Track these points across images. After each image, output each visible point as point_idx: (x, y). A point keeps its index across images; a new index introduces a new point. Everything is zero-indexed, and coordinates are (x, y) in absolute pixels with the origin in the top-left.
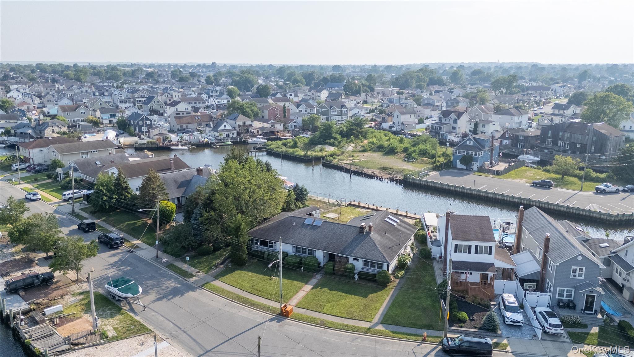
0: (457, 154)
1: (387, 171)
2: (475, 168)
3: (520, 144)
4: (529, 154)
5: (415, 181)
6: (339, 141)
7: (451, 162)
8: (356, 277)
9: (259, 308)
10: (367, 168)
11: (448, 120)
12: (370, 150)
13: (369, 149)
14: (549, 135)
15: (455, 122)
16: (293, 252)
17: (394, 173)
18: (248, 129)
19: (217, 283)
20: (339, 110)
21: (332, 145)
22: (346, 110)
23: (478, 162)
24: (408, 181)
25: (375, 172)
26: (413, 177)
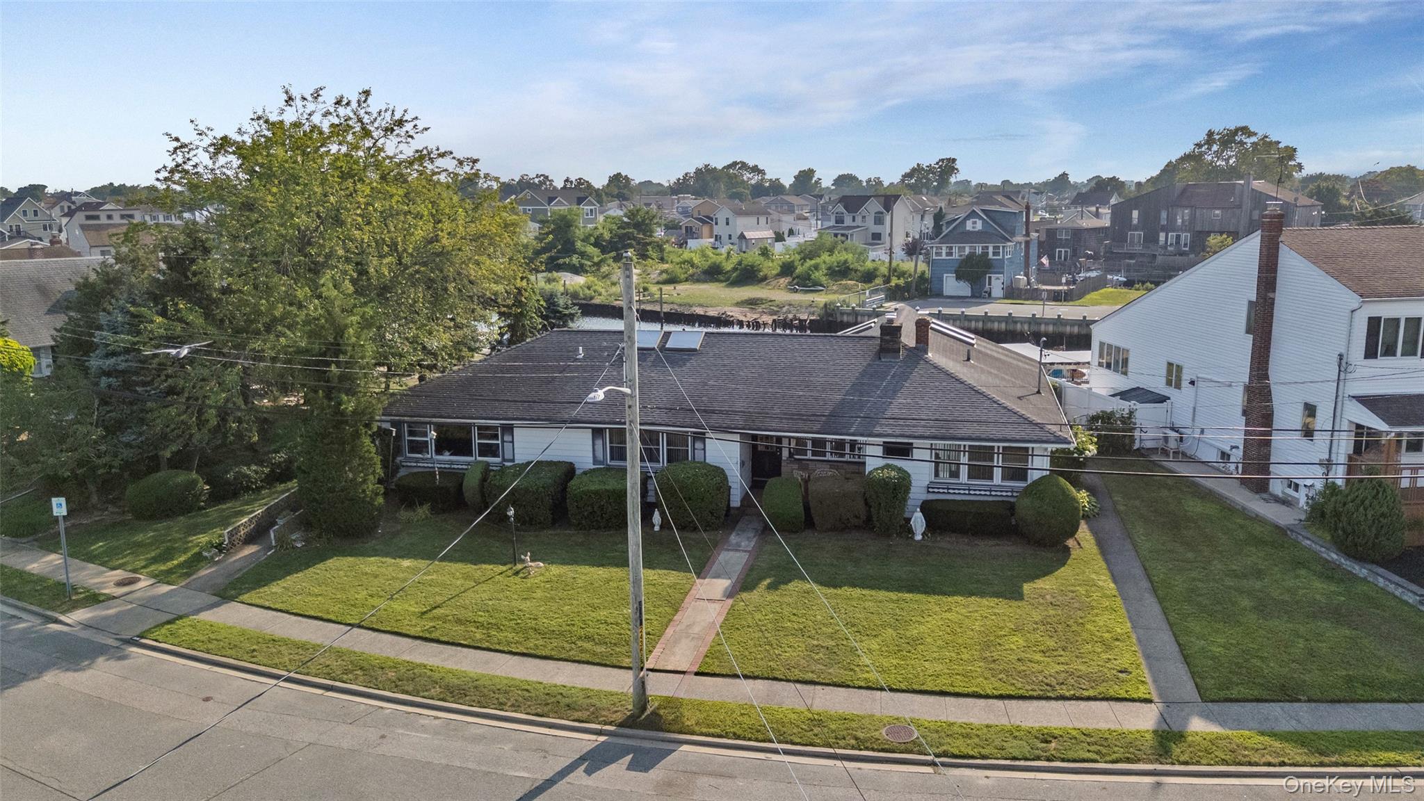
0: (944, 257)
1: (763, 306)
2: (997, 290)
3: (1060, 252)
4: (1092, 270)
6: (596, 260)
7: (926, 280)
8: (918, 522)
9: (501, 706)
10: (701, 305)
11: (859, 219)
12: (687, 280)
13: (683, 276)
14: (1135, 221)
15: (879, 220)
16: (595, 461)
17: (784, 309)
21: (577, 270)
22: (591, 210)
23: (1002, 273)
24: (839, 320)
25: (728, 313)
26: (853, 308)
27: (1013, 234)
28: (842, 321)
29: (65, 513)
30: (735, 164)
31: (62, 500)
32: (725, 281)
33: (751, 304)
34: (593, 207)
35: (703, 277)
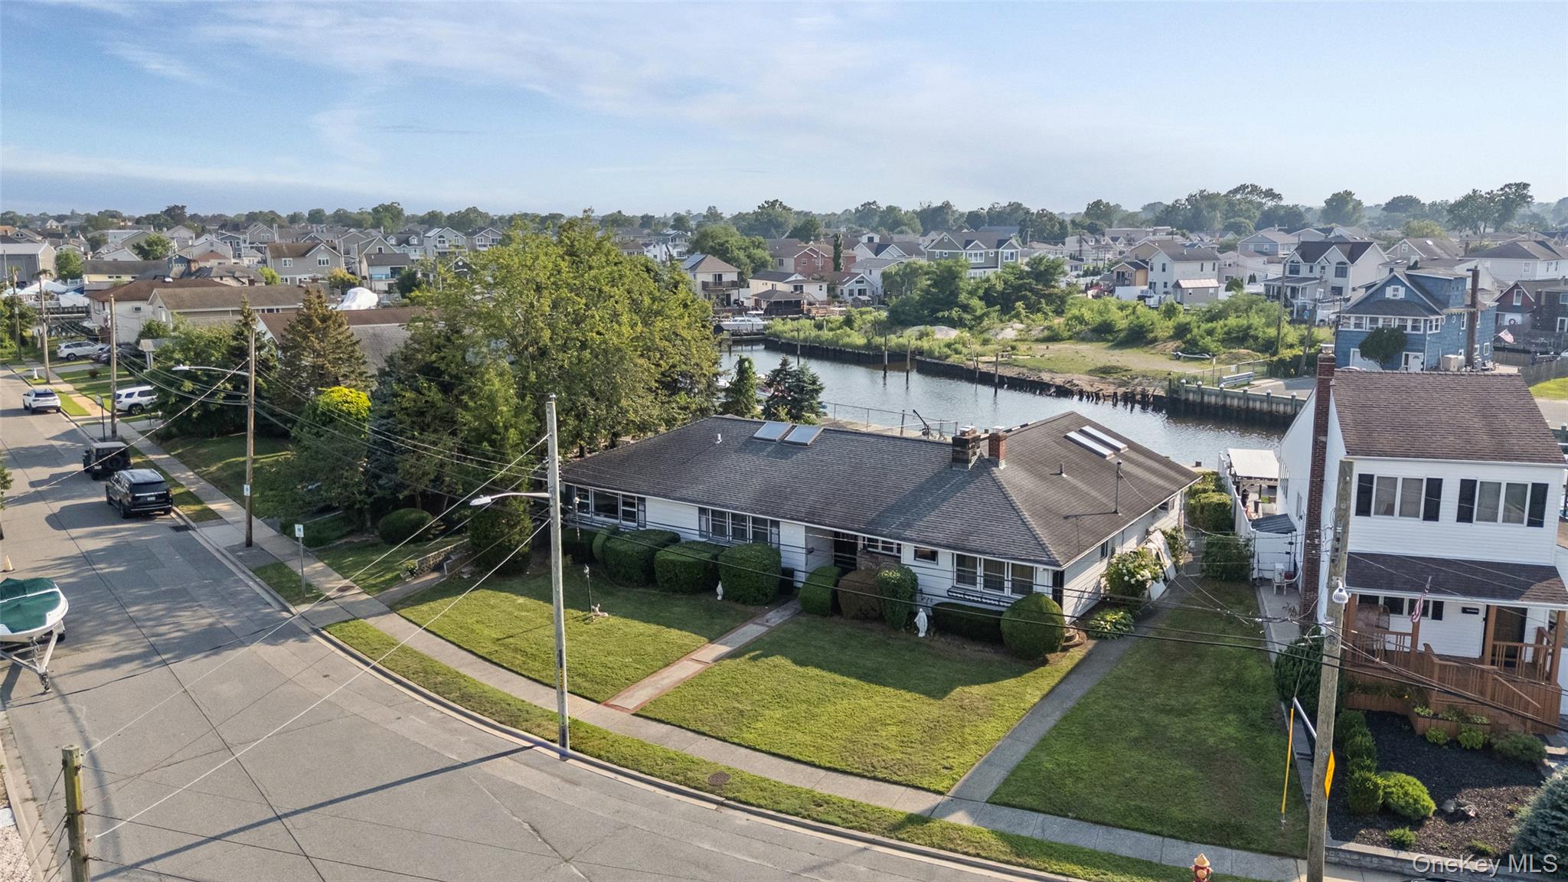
0: (1352, 328)
1: (1115, 376)
3: (1562, 321)
5: (1206, 398)
6: (979, 313)
8: (922, 619)
10: (1051, 371)
11: (1317, 269)
12: (1070, 338)
13: (1066, 334)
15: (1341, 271)
16: (701, 534)
17: (1136, 381)
18: (729, 296)
19: (392, 625)
20: (992, 251)
21: (953, 324)
22: (1012, 254)
23: (1423, 351)
24: (1183, 398)
25: (1075, 382)
26: (1199, 386)
27: (1444, 304)
28: (1187, 400)
29: (302, 536)
30: (1243, 187)
31: (301, 527)
32: (1112, 341)
33: (1104, 373)
34: (1014, 251)
35: (1090, 335)
